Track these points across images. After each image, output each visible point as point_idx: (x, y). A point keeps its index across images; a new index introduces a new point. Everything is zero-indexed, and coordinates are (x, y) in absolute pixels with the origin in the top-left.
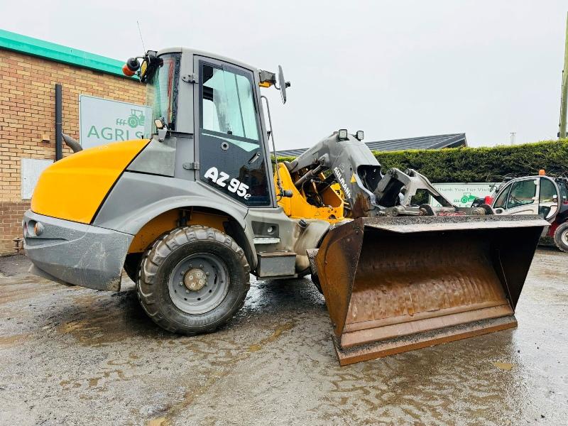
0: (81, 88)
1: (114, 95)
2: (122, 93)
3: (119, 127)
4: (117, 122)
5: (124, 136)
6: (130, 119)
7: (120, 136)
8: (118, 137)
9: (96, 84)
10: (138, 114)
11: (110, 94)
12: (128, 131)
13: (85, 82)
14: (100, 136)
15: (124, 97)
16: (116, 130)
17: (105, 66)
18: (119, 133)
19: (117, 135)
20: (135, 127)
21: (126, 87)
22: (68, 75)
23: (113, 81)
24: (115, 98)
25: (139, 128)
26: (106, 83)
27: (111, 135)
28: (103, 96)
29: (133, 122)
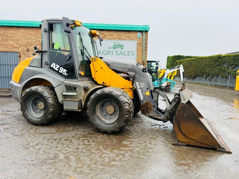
2: (111, 36)
3: (109, 50)
4: (108, 48)
6: (113, 46)
7: (109, 53)
8: (109, 54)
9: (101, 35)
10: (117, 44)
11: (106, 38)
12: (112, 51)
14: (102, 54)
15: (111, 38)
16: (108, 51)
18: (109, 52)
19: (108, 53)
20: (115, 49)
21: (112, 34)
23: (107, 32)
24: (108, 39)
25: (117, 49)
26: (104, 34)
27: (106, 53)
28: (103, 39)
29: (115, 47)
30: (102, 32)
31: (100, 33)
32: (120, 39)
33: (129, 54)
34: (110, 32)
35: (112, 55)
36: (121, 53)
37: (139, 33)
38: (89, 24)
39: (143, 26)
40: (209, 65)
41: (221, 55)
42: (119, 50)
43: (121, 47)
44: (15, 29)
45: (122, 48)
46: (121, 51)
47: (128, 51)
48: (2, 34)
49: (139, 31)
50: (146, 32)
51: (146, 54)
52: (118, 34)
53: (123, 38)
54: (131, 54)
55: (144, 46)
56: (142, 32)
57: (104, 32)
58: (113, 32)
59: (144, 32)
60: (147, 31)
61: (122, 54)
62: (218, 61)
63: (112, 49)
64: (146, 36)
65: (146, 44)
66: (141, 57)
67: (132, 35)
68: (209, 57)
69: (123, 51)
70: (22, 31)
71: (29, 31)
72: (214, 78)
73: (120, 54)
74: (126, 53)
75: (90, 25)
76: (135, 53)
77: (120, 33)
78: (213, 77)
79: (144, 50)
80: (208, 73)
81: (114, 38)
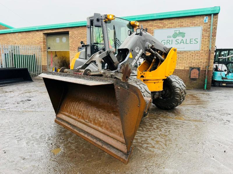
0: (155, 27)
1: (168, 26)
2: (171, 25)
3: (169, 39)
4: (168, 37)
5: (170, 43)
6: (173, 35)
7: (169, 42)
8: (168, 43)
9: (161, 24)
10: (177, 32)
11: (166, 26)
12: (172, 40)
13: (156, 24)
15: (171, 26)
16: (167, 40)
17: (162, 16)
18: (168, 41)
19: (167, 42)
20: (176, 37)
21: (173, 22)
22: (150, 24)
23: (167, 21)
25: (177, 38)
27: (165, 43)
28: (163, 28)
29: (175, 36)
30: (163, 21)
31: (160, 23)
32: (181, 26)
33: (191, 42)
34: (171, 20)
35: (172, 44)
37: (205, 17)
38: (149, 14)
39: (212, 8)
42: (180, 38)
43: (183, 34)
45: (183, 36)
46: (182, 40)
47: (191, 39)
48: (81, 33)
49: (206, 15)
50: (216, 14)
51: (214, 40)
52: (180, 21)
53: (186, 25)
54: (194, 42)
55: (211, 31)
56: (210, 15)
57: (164, 21)
58: (174, 20)
59: (212, 15)
60: (218, 14)
61: (183, 42)
63: (172, 38)
64: (215, 20)
65: (215, 29)
66: (208, 45)
67: (196, 20)
69: (184, 39)
73: (181, 42)
74: (188, 42)
75: (150, 16)
76: (199, 40)
77: (182, 19)
79: (211, 36)
81: (175, 26)
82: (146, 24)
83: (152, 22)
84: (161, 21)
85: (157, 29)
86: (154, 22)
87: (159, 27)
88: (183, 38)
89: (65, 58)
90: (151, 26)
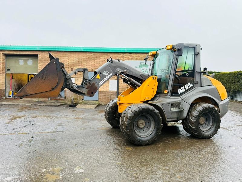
4: (136, 67)
6: (140, 65)
10: (143, 64)
13: (126, 57)
15: (138, 59)
17: (132, 51)
21: (139, 56)
23: (135, 55)
24: (135, 60)
25: (143, 68)
26: (133, 56)
28: (131, 60)
30: (131, 54)
31: (129, 56)
34: (137, 54)
36: (146, 71)
38: (121, 48)
40: (229, 81)
41: (240, 71)
43: (146, 66)
44: (63, 53)
46: (146, 70)
57: (132, 55)
62: (238, 78)
63: (139, 68)
68: (229, 73)
70: (68, 54)
71: (74, 55)
72: (235, 93)
78: (233, 92)
80: (229, 88)
81: (141, 59)
82: (118, 55)
83: (123, 54)
84: (129, 54)
85: (127, 60)
86: (125, 54)
87: (129, 59)
88: (147, 69)
89: (21, 81)
90: (122, 57)
